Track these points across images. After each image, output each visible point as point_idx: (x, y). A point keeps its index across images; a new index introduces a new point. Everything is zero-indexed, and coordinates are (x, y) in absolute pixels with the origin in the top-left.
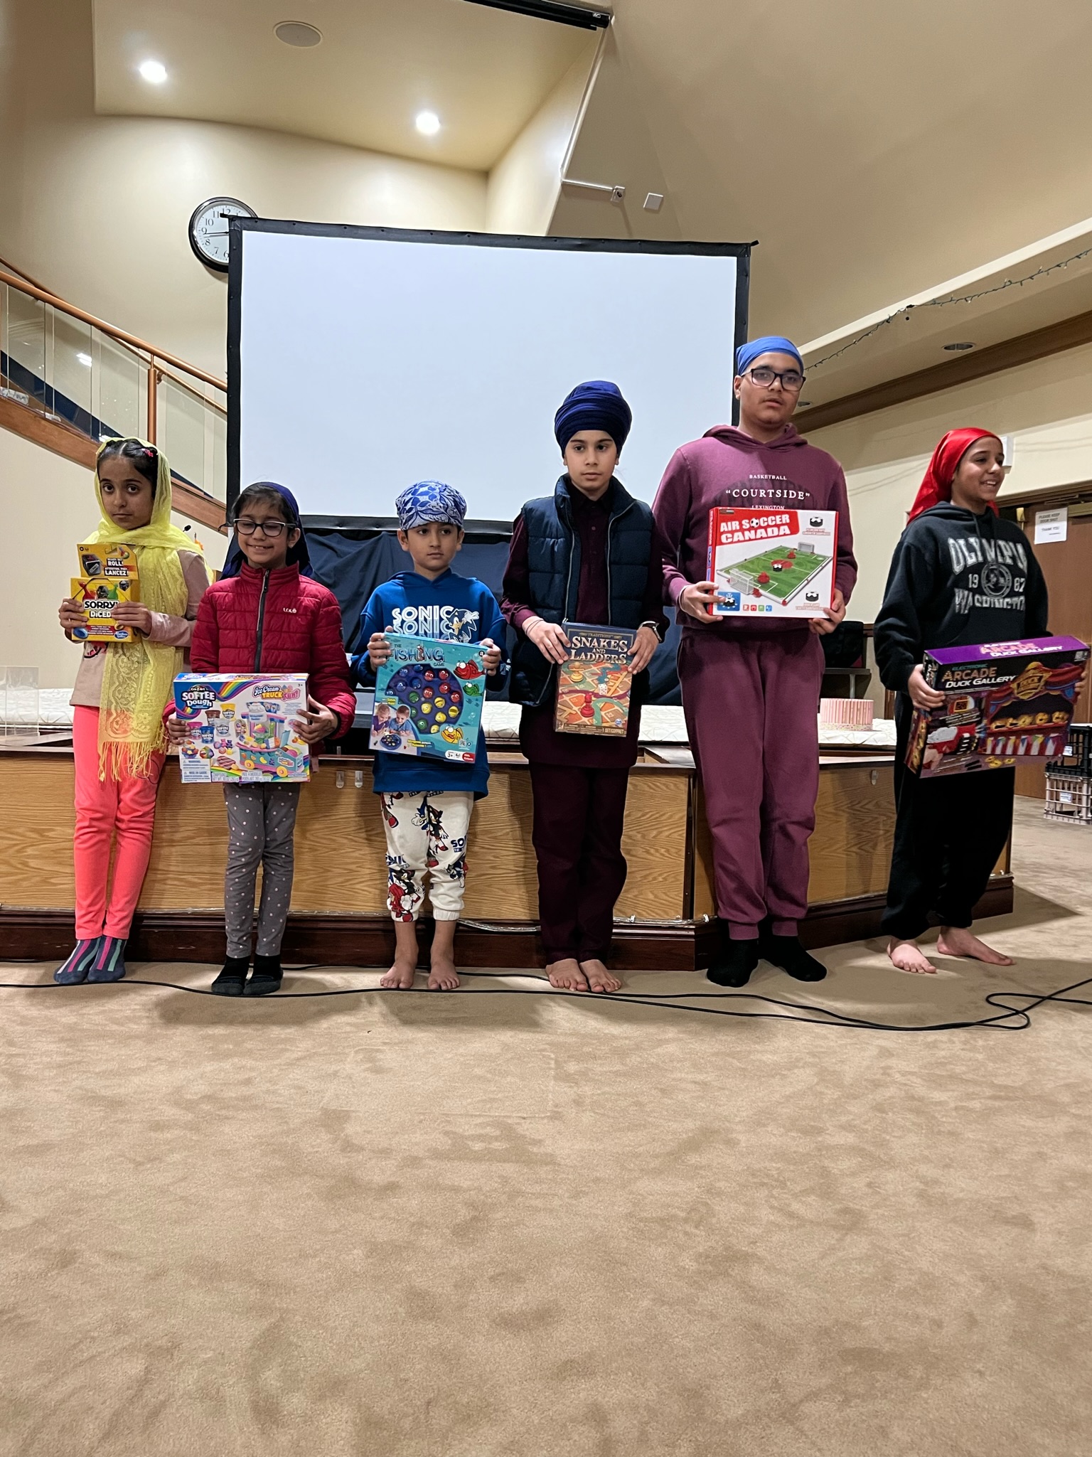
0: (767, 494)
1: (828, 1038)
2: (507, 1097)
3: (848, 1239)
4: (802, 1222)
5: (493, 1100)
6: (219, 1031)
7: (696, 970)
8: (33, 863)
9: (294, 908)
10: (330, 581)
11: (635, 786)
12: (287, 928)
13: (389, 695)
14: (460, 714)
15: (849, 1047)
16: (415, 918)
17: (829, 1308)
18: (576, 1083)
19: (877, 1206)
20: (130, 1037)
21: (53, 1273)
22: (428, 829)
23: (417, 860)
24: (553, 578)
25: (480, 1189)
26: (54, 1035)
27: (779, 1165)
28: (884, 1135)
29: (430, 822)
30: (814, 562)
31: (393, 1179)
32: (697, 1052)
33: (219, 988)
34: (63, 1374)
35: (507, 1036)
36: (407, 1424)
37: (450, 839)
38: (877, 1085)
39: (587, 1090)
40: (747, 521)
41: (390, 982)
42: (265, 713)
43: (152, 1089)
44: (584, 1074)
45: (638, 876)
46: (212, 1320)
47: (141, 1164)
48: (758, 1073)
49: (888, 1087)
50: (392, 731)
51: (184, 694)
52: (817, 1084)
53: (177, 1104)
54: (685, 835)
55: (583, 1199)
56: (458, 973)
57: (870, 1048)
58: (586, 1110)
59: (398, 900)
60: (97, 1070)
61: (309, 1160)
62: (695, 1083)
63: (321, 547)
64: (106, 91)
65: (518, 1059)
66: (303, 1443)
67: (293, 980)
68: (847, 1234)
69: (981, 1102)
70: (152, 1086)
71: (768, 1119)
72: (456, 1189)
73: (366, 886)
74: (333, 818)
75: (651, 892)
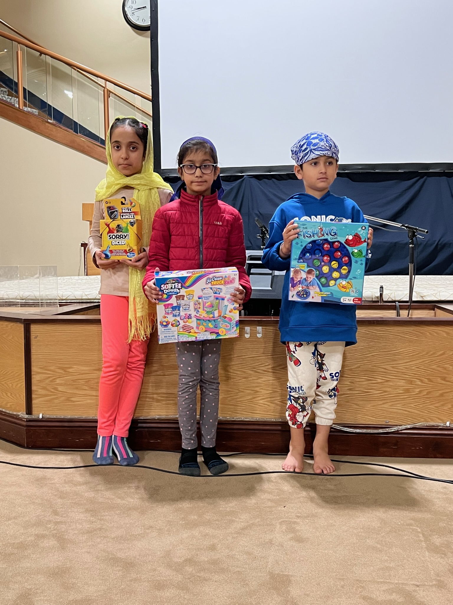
2: (398, 566)
5: (388, 569)
6: (186, 505)
8: (60, 388)
16: (305, 426)
20: (130, 509)
22: (317, 366)
26: (82, 507)
37: (329, 373)
41: (289, 467)
42: (213, 295)
43: (150, 553)
50: (304, 287)
51: (162, 286)
53: (169, 566)
56: (332, 460)
59: (294, 415)
60: (113, 536)
65: (395, 532)
70: (150, 550)
73: (266, 401)
74: (244, 357)
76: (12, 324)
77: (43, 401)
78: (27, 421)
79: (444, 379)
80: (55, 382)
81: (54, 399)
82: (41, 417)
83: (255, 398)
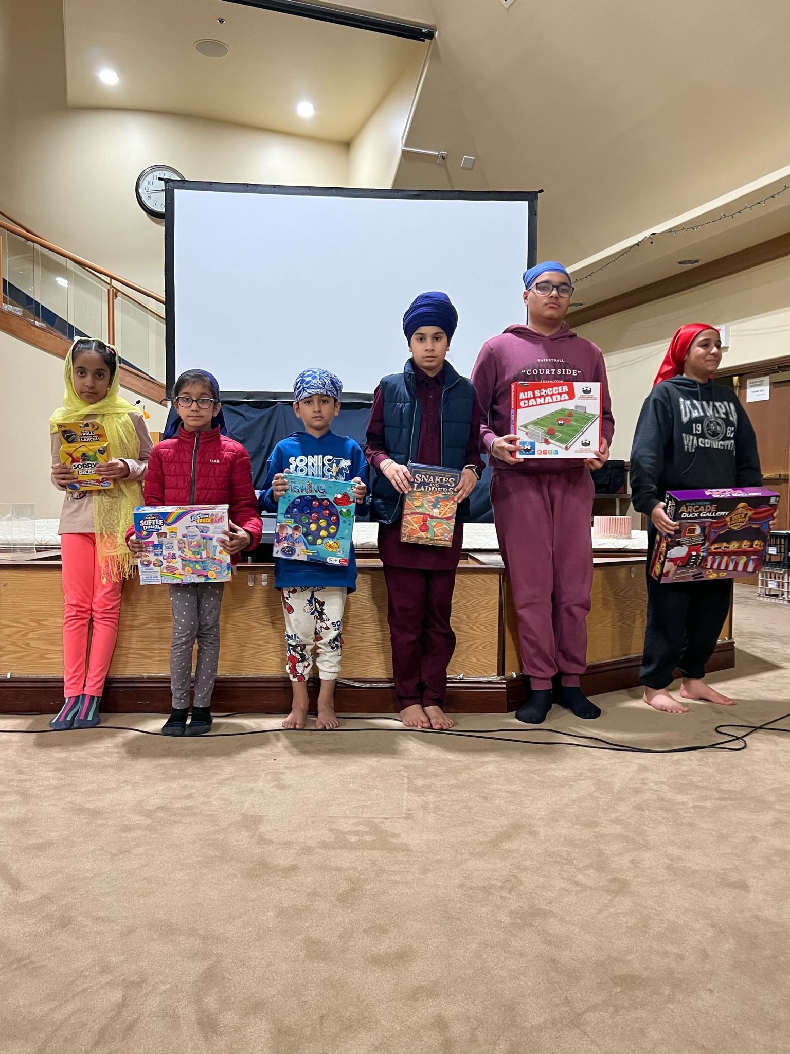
0: (551, 372)
1: (602, 759)
2: (374, 804)
3: (617, 899)
4: (584, 888)
5: (365, 806)
6: (168, 761)
7: (508, 712)
8: (33, 644)
9: (221, 673)
10: (241, 439)
11: (462, 581)
12: (215, 687)
13: (287, 518)
14: (337, 531)
15: (617, 765)
16: (306, 678)
17: (604, 947)
18: (423, 794)
19: (637, 876)
20: (105, 766)
21: (56, 932)
22: (315, 614)
23: (307, 637)
24: (401, 431)
25: (355, 869)
26: (51, 766)
27: (567, 849)
28: (642, 826)
29: (316, 609)
30: (586, 419)
31: (294, 863)
32: (509, 770)
33: (167, 731)
34: (65, 1001)
35: (373, 761)
36: (307, 1032)
37: (330, 622)
38: (637, 791)
39: (431, 798)
40: (538, 391)
41: (289, 725)
42: (199, 534)
43: (121, 803)
44: (428, 786)
45: (465, 645)
46: (169, 962)
47: (115, 855)
48: (553, 784)
49: (645, 792)
50: (289, 543)
51: (141, 522)
52: (594, 791)
53: (140, 813)
54: (498, 616)
55: (429, 874)
56: (338, 717)
57: (632, 765)
58: (430, 812)
59: (294, 666)
60: (82, 790)
61: (234, 851)
62: (508, 792)
63: (236, 414)
64: (74, 92)
65: (382, 777)
66: (235, 1046)
67: (220, 724)
68: (616, 896)
69: (711, 802)
70: (120, 800)
71: (559, 816)
72: (339, 869)
73: (271, 656)
75: (474, 657)
80: (27, 636)
81: (24, 656)
82: (9, 676)
83: (259, 652)
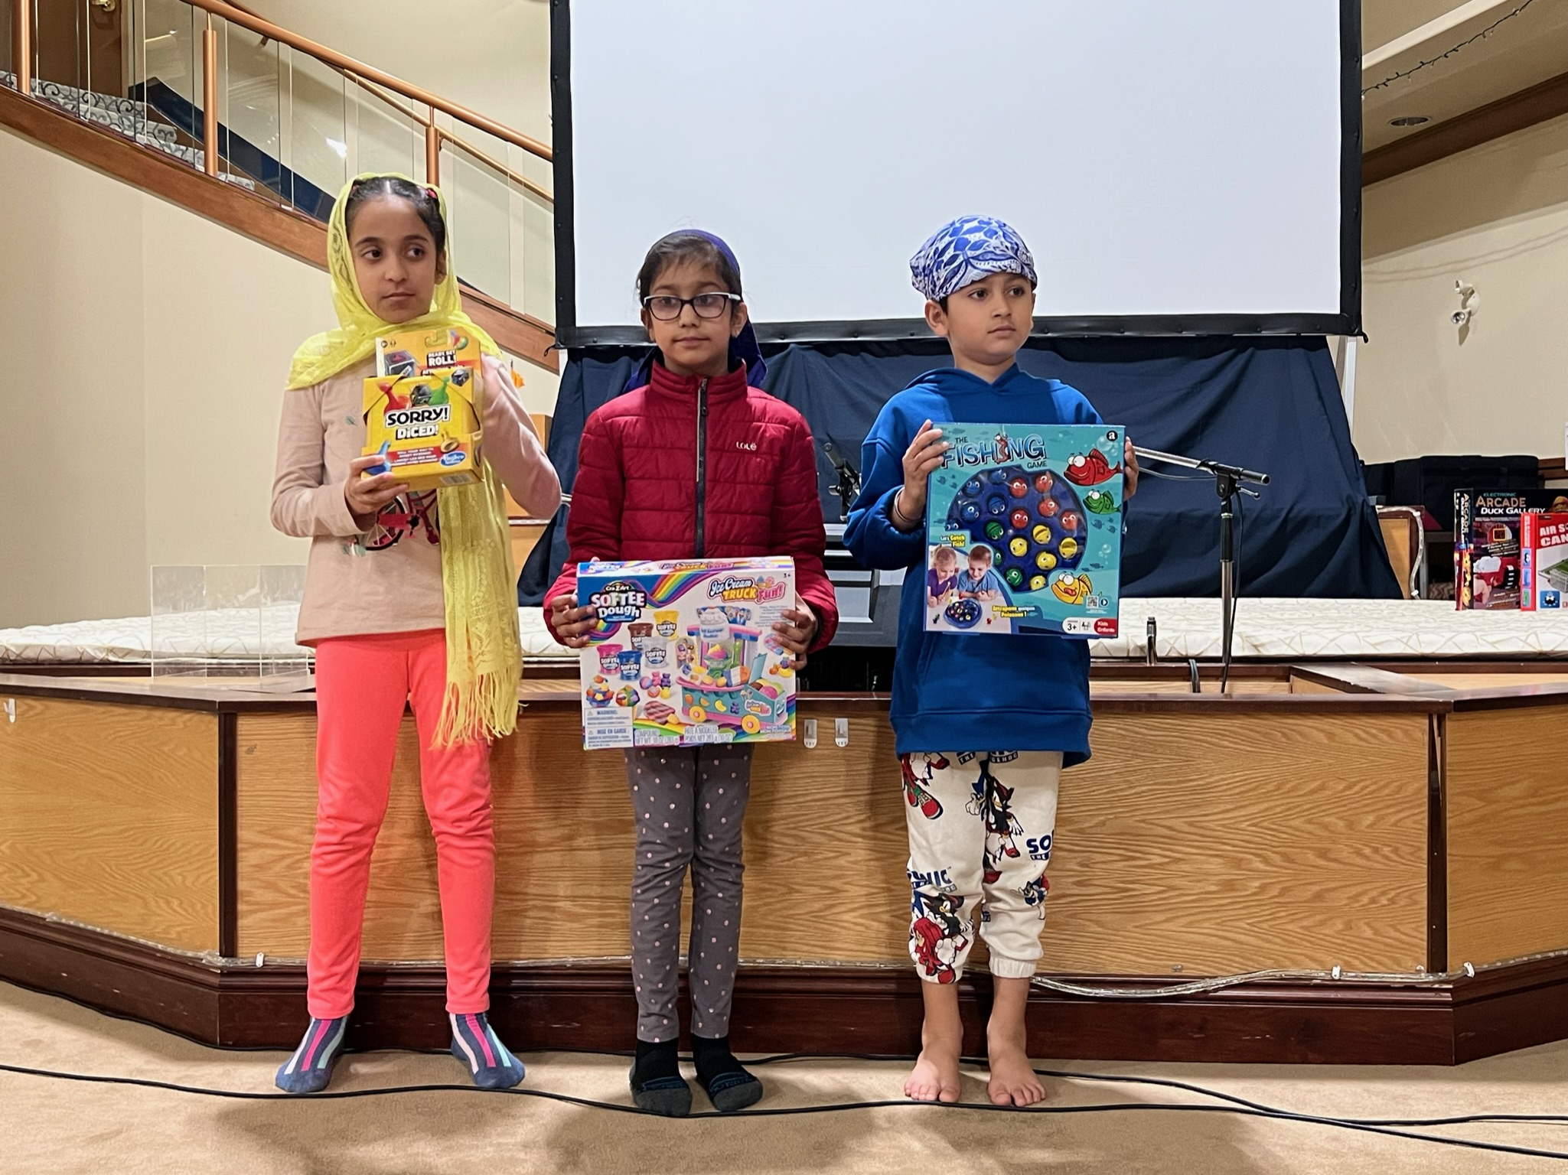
7: (1457, 1063)
9: (748, 956)
16: (959, 975)
22: (988, 819)
29: (992, 807)
33: (637, 1101)
37: (1026, 837)
42: (726, 625)
45: (1343, 896)
50: (964, 592)
56: (1037, 1072)
59: (930, 947)
74: (801, 800)
75: (1368, 925)
76: (187, 716)
77: (266, 920)
78: (222, 974)
79: (1323, 854)
80: (300, 868)
81: (292, 915)
82: (259, 963)
83: (831, 906)
